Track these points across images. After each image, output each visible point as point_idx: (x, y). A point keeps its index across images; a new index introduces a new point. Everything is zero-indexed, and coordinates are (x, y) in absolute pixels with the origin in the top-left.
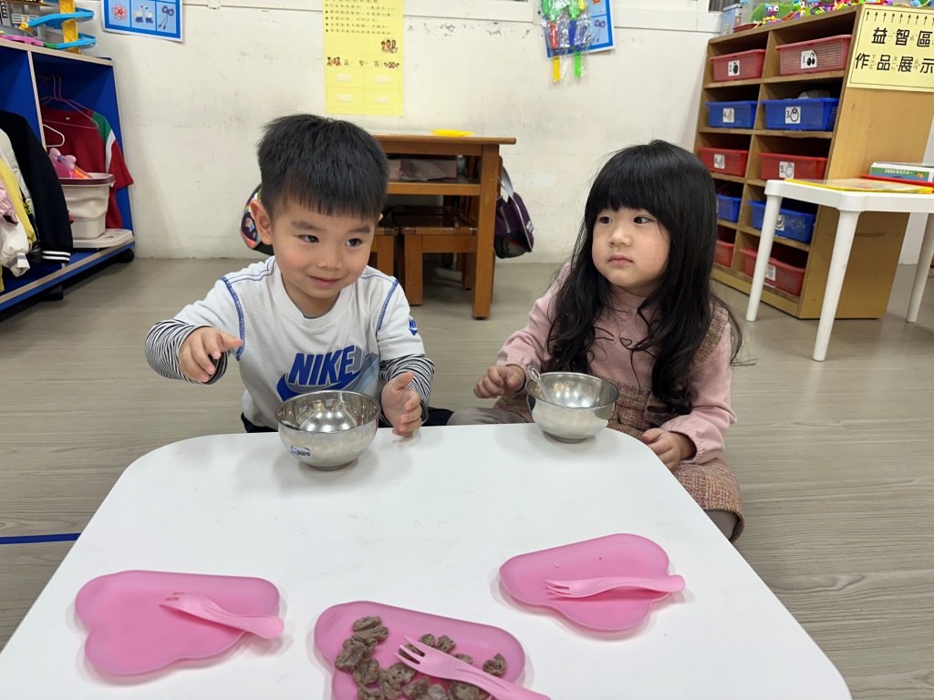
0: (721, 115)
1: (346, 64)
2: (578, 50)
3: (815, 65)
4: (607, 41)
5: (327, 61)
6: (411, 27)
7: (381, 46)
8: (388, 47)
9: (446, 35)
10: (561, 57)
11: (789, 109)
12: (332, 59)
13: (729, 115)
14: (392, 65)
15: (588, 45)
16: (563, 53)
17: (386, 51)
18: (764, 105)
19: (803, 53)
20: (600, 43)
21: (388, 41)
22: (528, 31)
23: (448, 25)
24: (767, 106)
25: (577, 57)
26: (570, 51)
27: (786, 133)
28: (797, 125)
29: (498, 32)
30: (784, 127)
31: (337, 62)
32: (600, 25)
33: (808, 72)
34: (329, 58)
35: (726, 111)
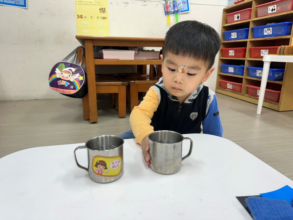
0: (231, 36)
1: (85, 17)
2: (177, 12)
3: (276, 11)
4: (187, 9)
5: (77, 17)
6: (111, 3)
7: (99, 10)
8: (102, 11)
9: (125, 6)
10: (170, 15)
11: (266, 29)
12: (79, 16)
13: (234, 35)
14: (104, 18)
15: (180, 11)
16: (171, 14)
17: (102, 12)
18: (253, 29)
19: (269, 7)
20: (184, 10)
21: (102, 8)
22: (157, 5)
23: (126, 2)
24: (254, 29)
25: (177, 15)
26: (174, 13)
27: (265, 38)
28: (270, 35)
29: (146, 5)
30: (263, 36)
31: (81, 17)
32: (184, 3)
33: (272, 14)
34: (78, 15)
35: (233, 34)
